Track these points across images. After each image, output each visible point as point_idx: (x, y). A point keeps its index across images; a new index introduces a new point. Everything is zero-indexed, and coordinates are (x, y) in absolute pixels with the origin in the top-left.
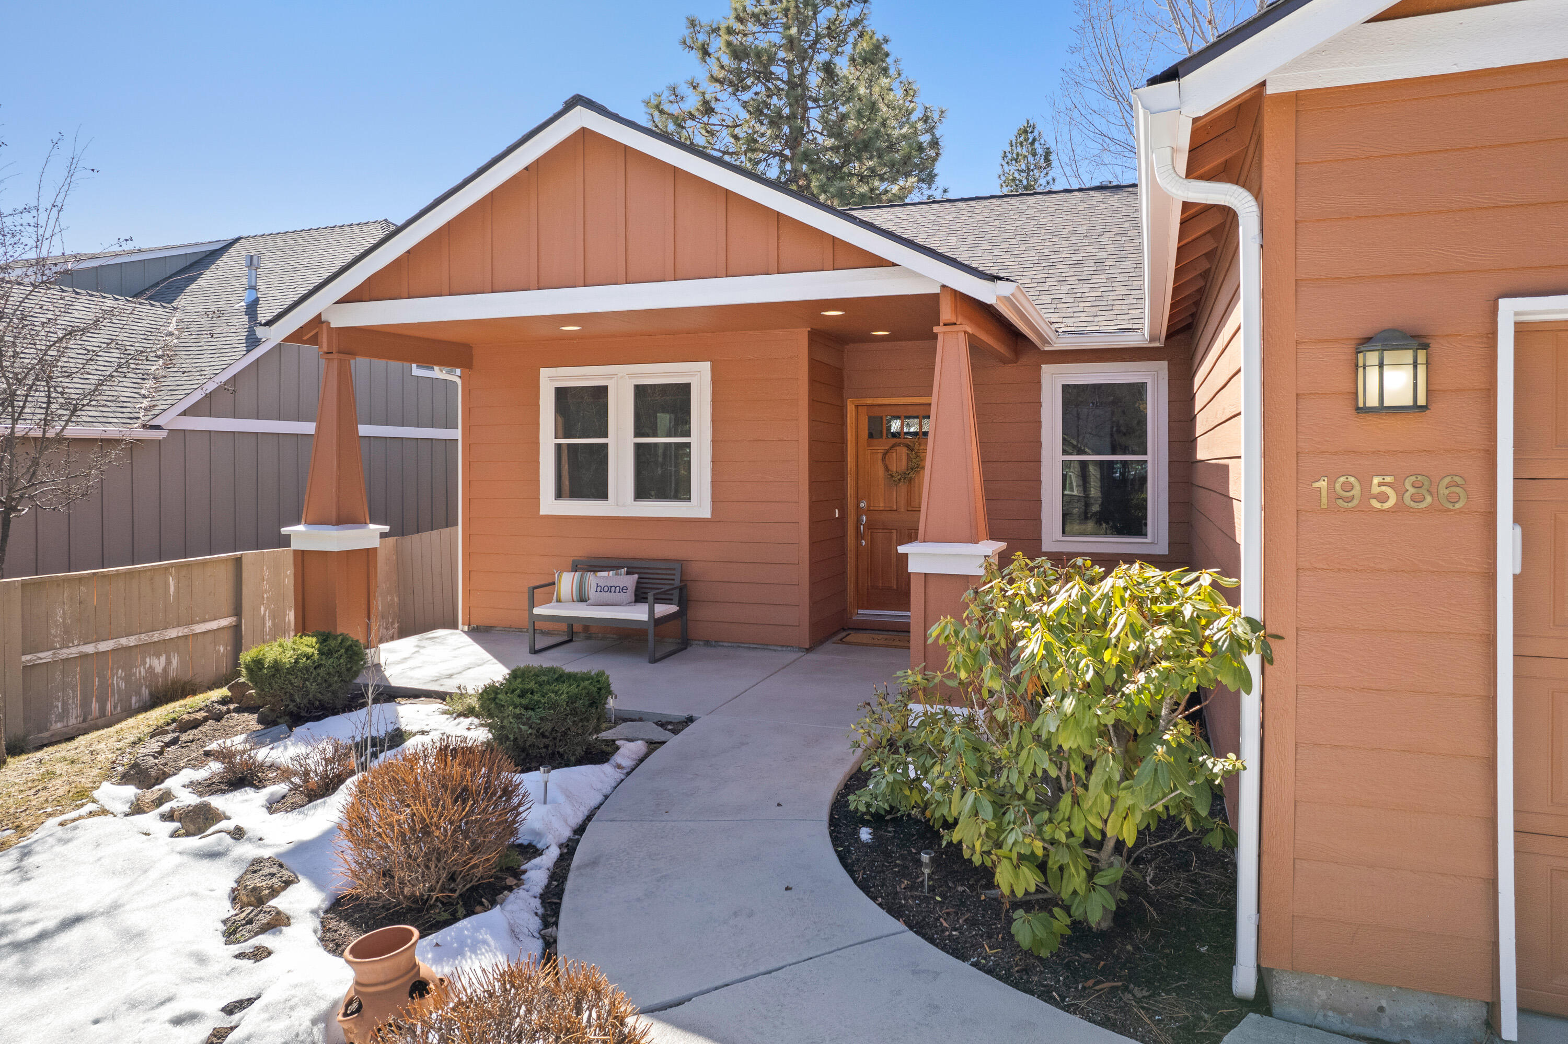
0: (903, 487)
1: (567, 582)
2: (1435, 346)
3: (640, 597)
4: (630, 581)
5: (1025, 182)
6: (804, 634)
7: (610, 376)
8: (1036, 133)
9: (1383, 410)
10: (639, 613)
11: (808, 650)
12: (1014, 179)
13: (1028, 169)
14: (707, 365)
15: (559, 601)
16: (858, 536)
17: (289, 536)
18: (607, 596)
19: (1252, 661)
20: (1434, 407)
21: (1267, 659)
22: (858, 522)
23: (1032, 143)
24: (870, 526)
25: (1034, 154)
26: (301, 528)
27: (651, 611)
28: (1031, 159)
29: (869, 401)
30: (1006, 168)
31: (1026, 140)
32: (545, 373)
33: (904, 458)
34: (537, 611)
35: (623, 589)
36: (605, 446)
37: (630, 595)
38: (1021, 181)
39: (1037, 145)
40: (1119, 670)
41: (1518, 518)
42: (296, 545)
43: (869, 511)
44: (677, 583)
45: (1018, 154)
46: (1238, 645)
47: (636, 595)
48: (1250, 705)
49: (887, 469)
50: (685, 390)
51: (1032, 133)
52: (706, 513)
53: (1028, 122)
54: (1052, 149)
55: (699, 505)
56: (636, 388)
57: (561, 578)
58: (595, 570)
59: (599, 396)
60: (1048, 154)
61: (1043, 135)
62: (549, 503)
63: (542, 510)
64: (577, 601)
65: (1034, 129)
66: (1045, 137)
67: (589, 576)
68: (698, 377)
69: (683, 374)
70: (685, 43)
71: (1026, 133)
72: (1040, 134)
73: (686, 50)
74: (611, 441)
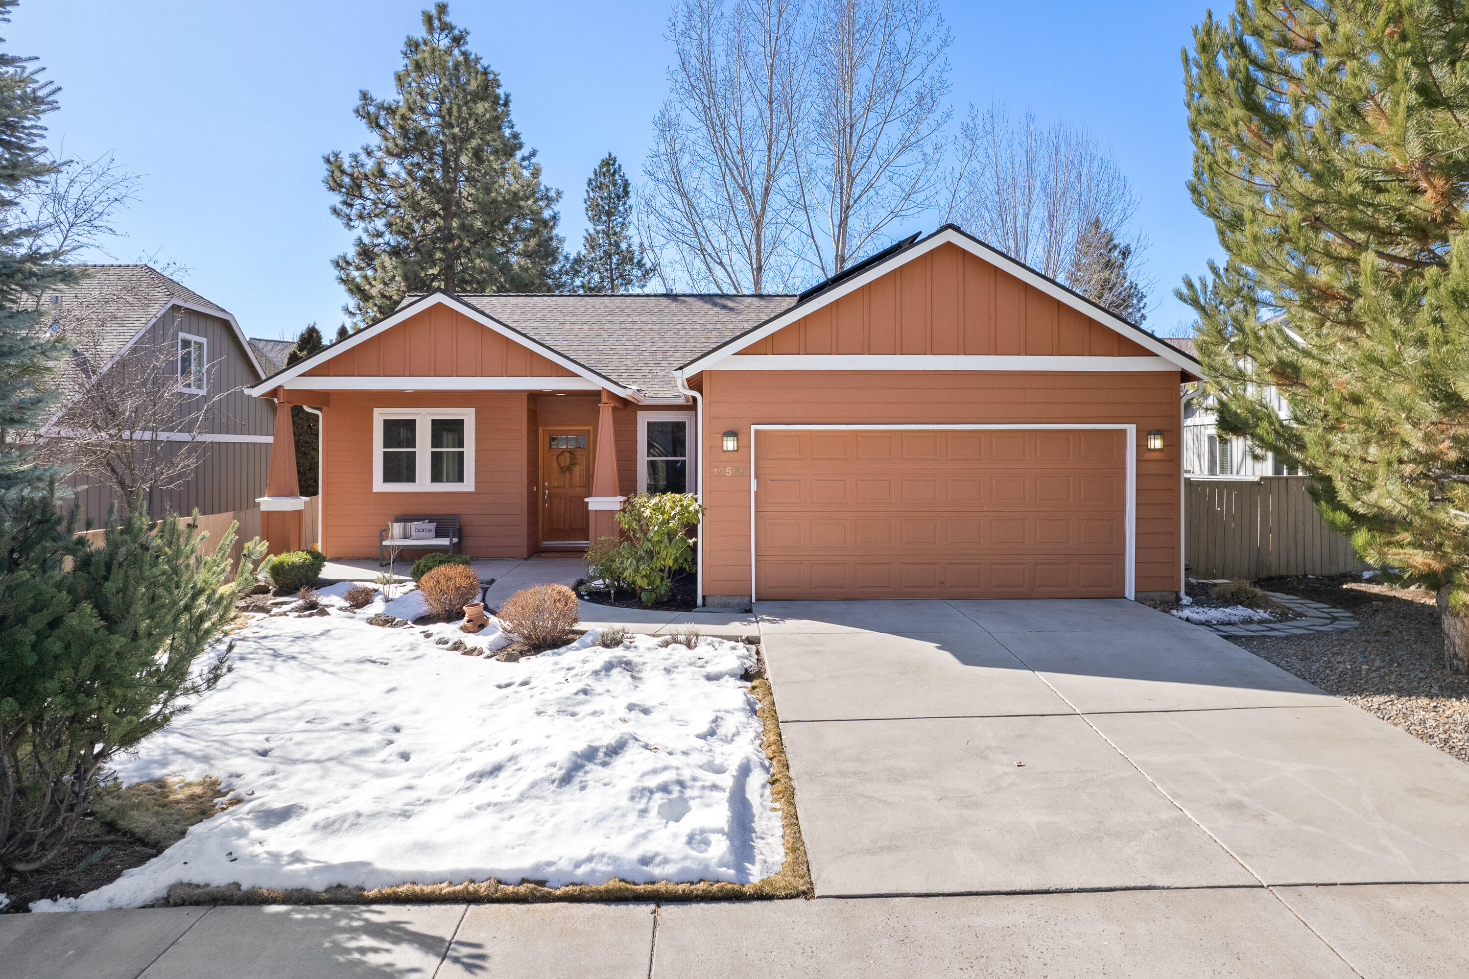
0: (568, 474)
1: (397, 529)
2: (739, 435)
3: (438, 535)
4: (433, 526)
5: (607, 208)
6: (525, 553)
7: (418, 414)
8: (616, 166)
9: (728, 451)
10: (445, 542)
11: (526, 559)
12: (598, 205)
13: (610, 197)
14: (474, 409)
16: (544, 502)
17: (259, 503)
18: (422, 534)
19: (700, 515)
20: (740, 451)
21: (703, 515)
22: (544, 494)
23: (613, 175)
24: (549, 495)
25: (615, 185)
26: (266, 498)
27: (451, 541)
28: (611, 188)
29: (551, 428)
30: (592, 195)
31: (608, 171)
32: (376, 411)
33: (568, 459)
34: (384, 543)
35: (430, 530)
36: (414, 452)
37: (433, 534)
38: (603, 207)
39: (617, 177)
40: (668, 520)
41: (756, 477)
42: (263, 508)
43: (549, 488)
44: (457, 527)
45: (601, 183)
46: (696, 512)
47: (436, 533)
48: (700, 527)
49: (559, 464)
50: (460, 423)
51: (613, 165)
52: (472, 489)
53: (610, 155)
54: (629, 181)
55: (468, 484)
56: (433, 421)
57: (392, 526)
58: (411, 521)
59: (410, 425)
60: (626, 185)
61: (623, 168)
62: (379, 485)
63: (376, 489)
64: (405, 537)
65: (615, 161)
66: (624, 170)
67: (408, 524)
68: (468, 416)
69: (460, 414)
70: (358, 112)
71: (608, 164)
72: (620, 166)
73: (360, 118)
74: (417, 450)
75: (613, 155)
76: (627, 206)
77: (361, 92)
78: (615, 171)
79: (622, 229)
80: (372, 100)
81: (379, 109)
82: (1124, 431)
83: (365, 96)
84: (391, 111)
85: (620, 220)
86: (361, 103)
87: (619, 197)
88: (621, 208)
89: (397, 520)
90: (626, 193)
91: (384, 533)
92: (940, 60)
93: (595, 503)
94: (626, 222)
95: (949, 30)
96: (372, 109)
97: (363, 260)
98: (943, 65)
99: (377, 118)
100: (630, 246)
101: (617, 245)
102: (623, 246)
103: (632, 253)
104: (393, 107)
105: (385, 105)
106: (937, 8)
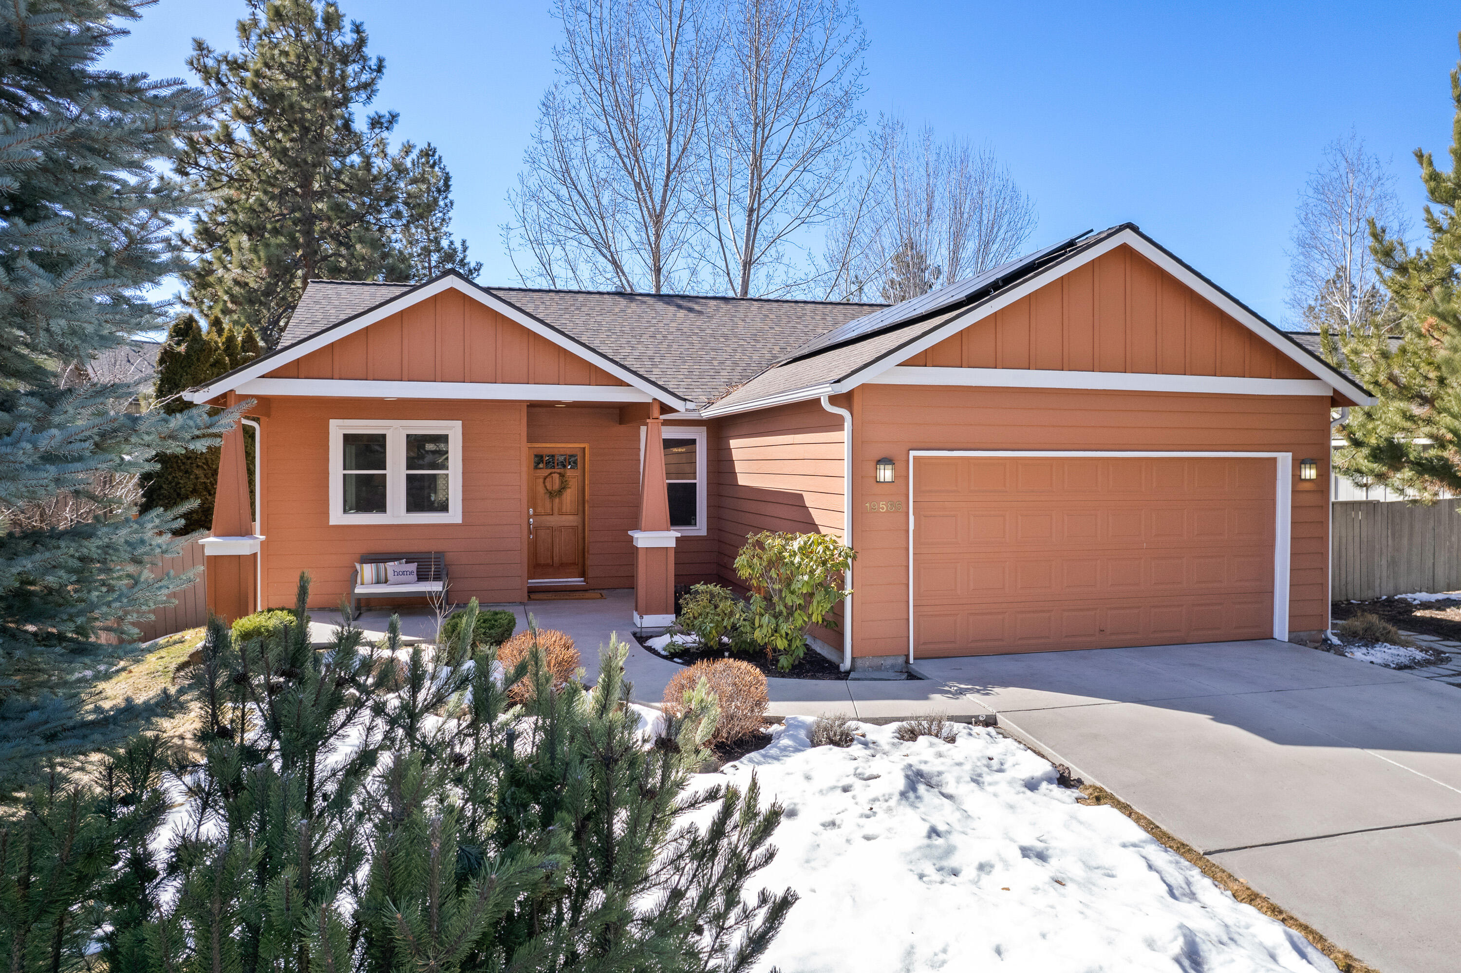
0: (556, 500)
1: (368, 571)
2: (896, 463)
3: (422, 577)
4: (413, 567)
6: (525, 597)
7: (389, 426)
9: (884, 482)
11: (525, 604)
13: (430, 191)
14: (459, 423)
15: (362, 584)
16: (529, 532)
17: (204, 546)
18: (400, 578)
20: (895, 482)
23: (433, 166)
24: (535, 525)
25: (435, 177)
26: (212, 539)
27: (444, 585)
29: (537, 445)
31: (428, 162)
32: (333, 423)
33: (557, 482)
34: (354, 591)
35: (411, 573)
36: (385, 475)
37: (414, 577)
41: (914, 513)
42: (208, 552)
43: (534, 516)
47: (418, 576)
49: (546, 488)
50: (444, 439)
51: (433, 156)
52: (459, 520)
53: (429, 145)
54: (451, 174)
55: (454, 515)
56: (408, 436)
57: (362, 569)
58: (385, 561)
59: (380, 440)
60: (447, 179)
61: (443, 159)
62: (337, 516)
63: (333, 522)
64: (378, 582)
65: (435, 152)
66: (444, 162)
67: (382, 565)
68: (453, 430)
69: (441, 428)
70: (192, 63)
71: (427, 155)
72: (440, 158)
73: (194, 71)
74: (388, 472)
75: (432, 146)
76: (447, 201)
77: (195, 40)
78: (435, 164)
79: (441, 224)
80: (209, 51)
81: (219, 62)
82: (1274, 460)
83: (200, 46)
84: (236, 66)
85: (440, 215)
86: (195, 53)
87: (439, 191)
88: (441, 203)
89: (368, 559)
90: (447, 186)
91: (353, 578)
92: (856, 64)
93: (643, 539)
94: (446, 217)
95: (864, 33)
96: (210, 62)
97: (202, 240)
98: (860, 69)
99: (218, 73)
100: (452, 243)
101: (437, 241)
102: (445, 243)
103: (455, 251)
104: (240, 61)
105: (229, 58)
106: (856, 10)
